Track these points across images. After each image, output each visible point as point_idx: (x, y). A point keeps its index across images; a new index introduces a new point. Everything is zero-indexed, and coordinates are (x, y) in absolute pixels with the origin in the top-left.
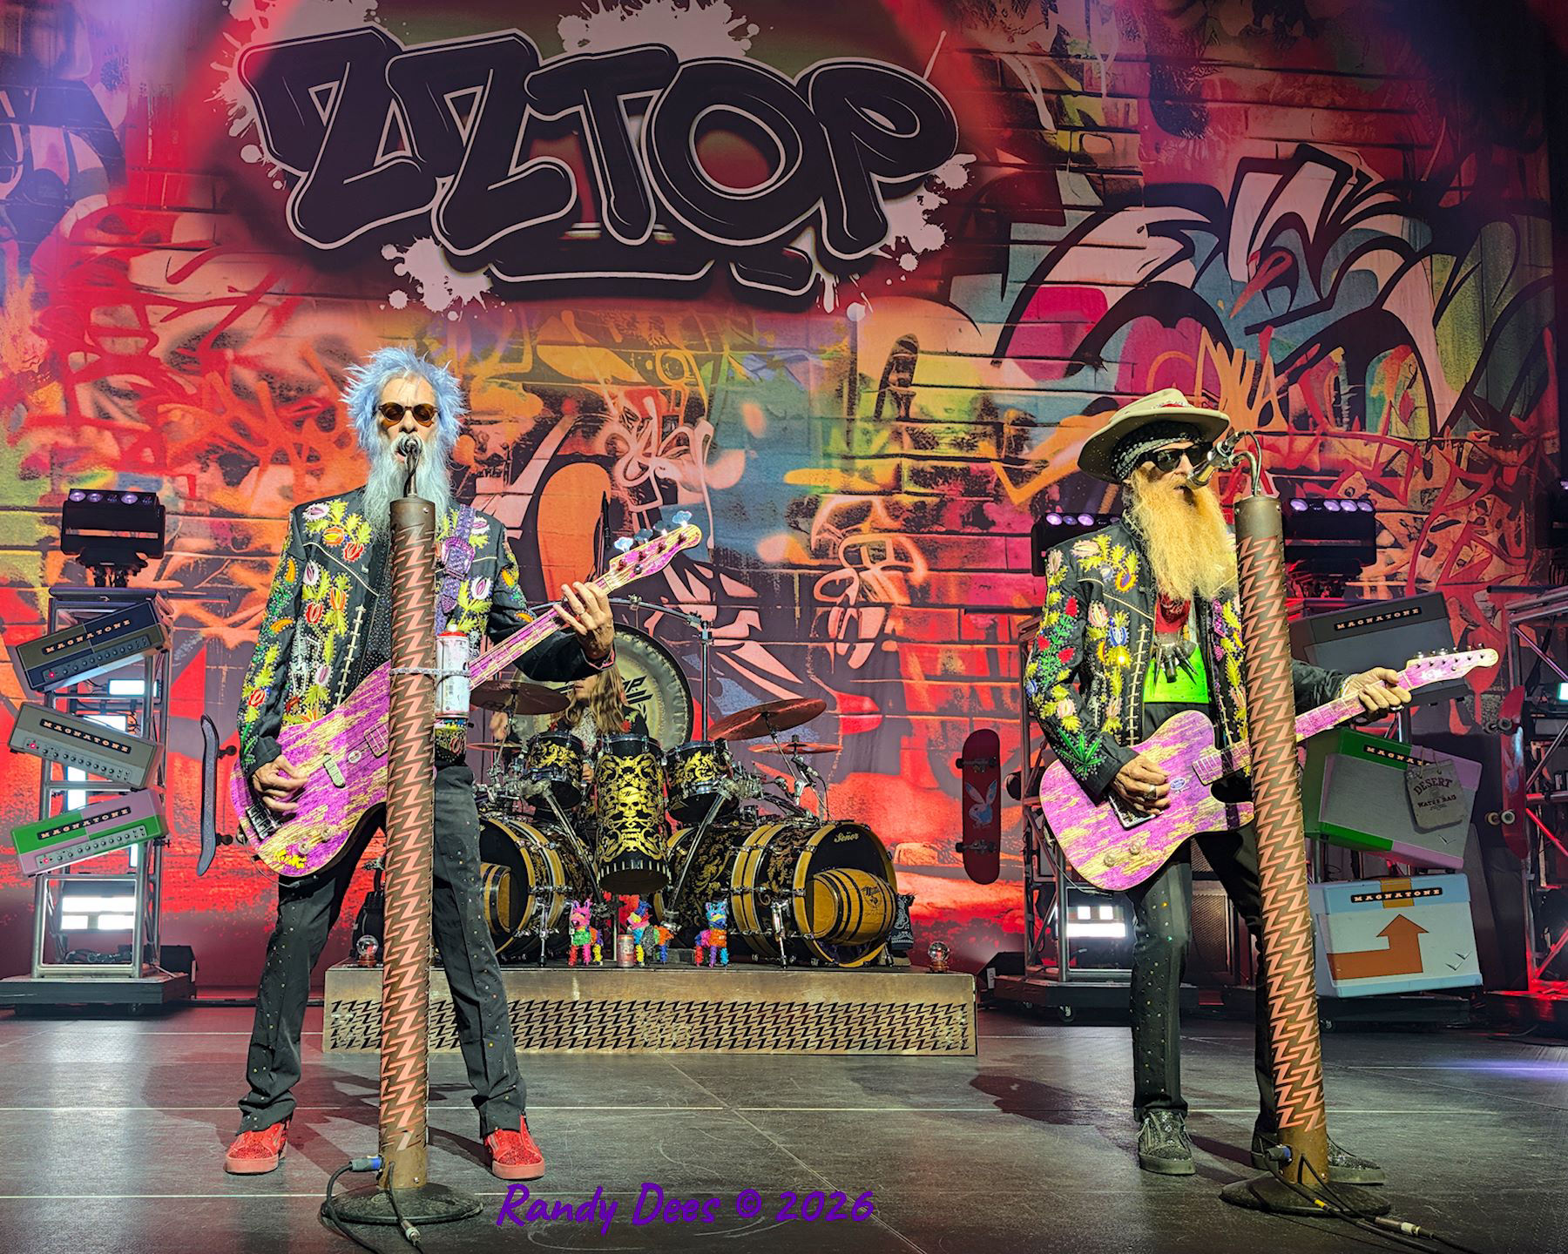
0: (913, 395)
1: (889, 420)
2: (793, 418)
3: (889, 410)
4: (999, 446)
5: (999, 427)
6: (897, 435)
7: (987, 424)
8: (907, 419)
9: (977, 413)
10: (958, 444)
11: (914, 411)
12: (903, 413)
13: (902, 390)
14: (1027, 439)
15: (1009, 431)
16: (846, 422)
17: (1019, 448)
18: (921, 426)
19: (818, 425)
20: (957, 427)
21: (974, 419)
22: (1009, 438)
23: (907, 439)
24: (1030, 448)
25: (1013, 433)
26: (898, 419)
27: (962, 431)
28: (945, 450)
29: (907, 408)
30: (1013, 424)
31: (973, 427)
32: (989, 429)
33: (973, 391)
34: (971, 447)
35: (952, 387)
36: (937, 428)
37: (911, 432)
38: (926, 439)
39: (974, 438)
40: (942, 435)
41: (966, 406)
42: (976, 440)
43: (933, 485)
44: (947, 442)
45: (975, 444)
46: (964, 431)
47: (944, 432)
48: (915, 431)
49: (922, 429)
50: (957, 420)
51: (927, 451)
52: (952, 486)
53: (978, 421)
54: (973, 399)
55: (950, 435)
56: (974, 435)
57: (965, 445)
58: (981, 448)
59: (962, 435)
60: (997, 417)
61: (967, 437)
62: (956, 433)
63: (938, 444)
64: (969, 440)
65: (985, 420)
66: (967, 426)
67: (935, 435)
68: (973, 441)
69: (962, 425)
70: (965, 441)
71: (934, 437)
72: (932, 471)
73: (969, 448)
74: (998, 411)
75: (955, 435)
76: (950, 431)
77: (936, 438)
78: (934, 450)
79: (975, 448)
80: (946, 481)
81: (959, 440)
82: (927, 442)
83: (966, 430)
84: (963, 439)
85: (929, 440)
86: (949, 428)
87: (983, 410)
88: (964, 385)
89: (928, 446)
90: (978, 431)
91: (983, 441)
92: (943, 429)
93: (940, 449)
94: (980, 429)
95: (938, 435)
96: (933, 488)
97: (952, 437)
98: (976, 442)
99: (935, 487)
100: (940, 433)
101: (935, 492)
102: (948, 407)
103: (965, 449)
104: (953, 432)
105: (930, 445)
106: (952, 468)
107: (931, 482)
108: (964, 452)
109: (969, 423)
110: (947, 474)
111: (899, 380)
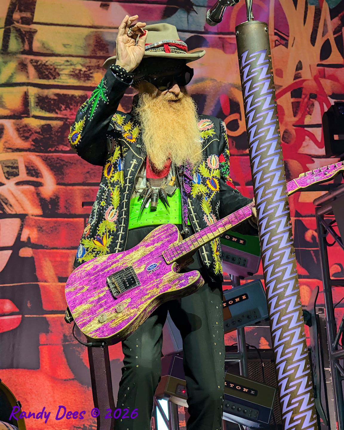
0: (35, 32)
1: (15, 54)
3: (14, 45)
6: (23, 67)
7: (99, 58)
8: (30, 52)
9: (91, 48)
10: (76, 75)
11: (36, 46)
12: (27, 47)
13: (24, 27)
18: (43, 59)
20: (74, 60)
21: (88, 54)
23: (31, 70)
26: (24, 52)
27: (79, 64)
28: (65, 79)
29: (31, 43)
31: (88, 60)
33: (87, 29)
34: (88, 77)
35: (68, 25)
36: (57, 61)
37: (35, 64)
38: (49, 71)
39: (90, 70)
40: (62, 67)
41: (82, 43)
42: (91, 71)
43: (57, 110)
44: (67, 73)
45: (91, 75)
46: (80, 64)
47: (63, 64)
48: (39, 63)
49: (44, 62)
50: (74, 54)
51: (50, 81)
52: (73, 111)
53: (92, 55)
54: (87, 36)
55: (69, 67)
56: (89, 68)
57: (82, 76)
58: (95, 79)
59: (79, 67)
60: (107, 52)
61: (84, 69)
62: (74, 65)
63: (59, 75)
64: (85, 71)
65: (98, 55)
66: (83, 59)
67: (56, 67)
68: (88, 72)
69: (79, 59)
70: (82, 72)
71: (55, 69)
72: (56, 98)
73: (86, 78)
74: (109, 47)
75: (73, 67)
76: (69, 64)
77: (57, 70)
78: (56, 80)
79: (91, 78)
80: (67, 107)
81: (77, 72)
82: (50, 73)
83: (82, 63)
84: (80, 70)
85: (51, 71)
86: (68, 61)
87: (96, 46)
88: (79, 24)
89: (50, 76)
90: (93, 64)
91: (97, 72)
92: (63, 62)
93: (61, 79)
94: (94, 62)
95: (59, 67)
96: (57, 113)
97: (71, 68)
98: (91, 73)
99: (59, 112)
100: (60, 65)
101: (59, 116)
102: (66, 43)
103: (83, 79)
104: (71, 65)
105: (52, 75)
106: (73, 96)
107: (55, 108)
108: (82, 81)
109: (85, 57)
110: (69, 101)
111: (22, 18)
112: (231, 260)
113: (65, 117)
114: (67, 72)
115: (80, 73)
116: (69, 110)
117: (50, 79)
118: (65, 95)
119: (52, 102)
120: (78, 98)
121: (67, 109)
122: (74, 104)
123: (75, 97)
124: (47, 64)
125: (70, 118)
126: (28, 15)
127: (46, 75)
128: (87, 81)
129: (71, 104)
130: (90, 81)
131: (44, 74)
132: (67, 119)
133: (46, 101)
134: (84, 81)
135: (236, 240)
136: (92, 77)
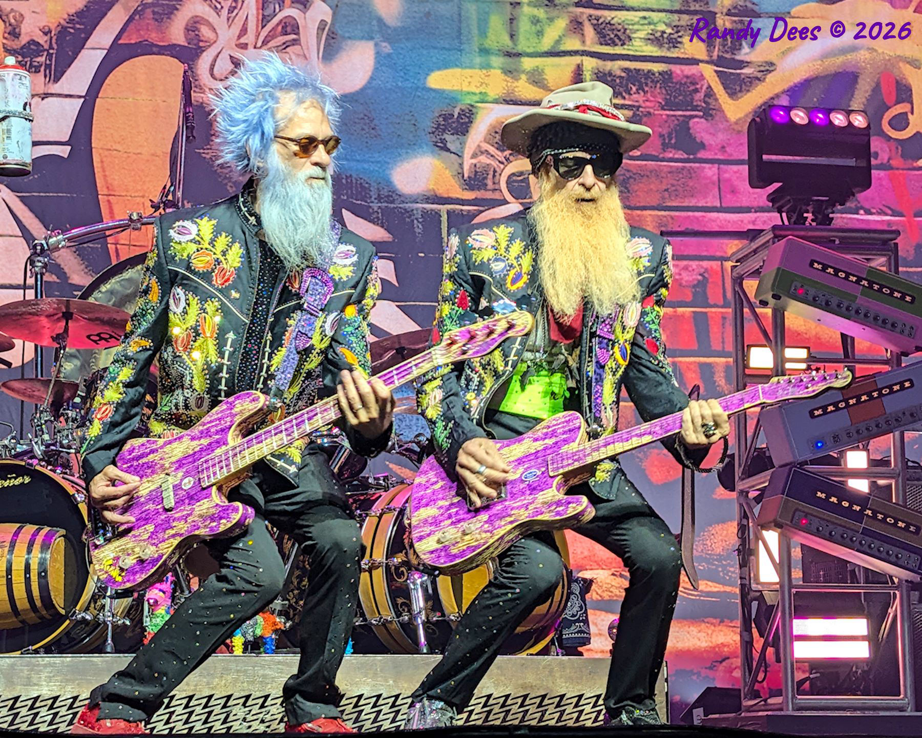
1: (565, 6)
4: (710, 43)
5: (709, 18)
6: (577, 25)
7: (694, 13)
8: (589, 3)
10: (656, 40)
15: (724, 22)
16: (509, 7)
17: (736, 47)
18: (608, 15)
19: (471, 10)
20: (655, 16)
21: (677, 6)
23: (590, 31)
25: (729, 25)
26: (578, 5)
27: (661, 23)
28: (639, 47)
30: (729, 14)
31: (676, 17)
34: (674, 43)
36: (629, 18)
37: (595, 22)
38: (615, 32)
39: (677, 32)
40: (636, 27)
42: (680, 34)
43: (624, 94)
44: (642, 36)
45: (679, 40)
46: (664, 22)
47: (638, 23)
48: (601, 21)
49: (609, 18)
50: (655, 7)
51: (616, 48)
52: (649, 95)
53: (683, 8)
55: (646, 27)
56: (677, 28)
57: (665, 40)
58: (686, 46)
59: (662, 27)
60: (707, 3)
61: (669, 31)
62: (655, 24)
63: (630, 39)
64: (670, 34)
65: (692, 8)
66: (669, 15)
67: (626, 27)
68: (676, 36)
69: (663, 15)
70: (665, 36)
71: (626, 29)
72: (623, 74)
73: (671, 45)
75: (652, 27)
76: (646, 22)
77: (628, 31)
78: (625, 47)
79: (678, 45)
80: (640, 88)
81: (658, 34)
82: (616, 35)
83: (667, 21)
84: (664, 32)
85: (619, 33)
86: (645, 18)
89: (617, 41)
90: (683, 23)
92: (637, 19)
93: (633, 45)
94: (685, 19)
95: (631, 27)
96: (624, 98)
97: (649, 29)
98: (680, 37)
99: (627, 96)
100: (633, 25)
101: (627, 102)
103: (667, 46)
104: (650, 24)
105: (620, 39)
106: (649, 71)
107: (621, 89)
108: (665, 50)
109: (671, 12)
110: (643, 80)
112: (889, 326)
113: (636, 104)
114: (642, 34)
115: (662, 36)
116: (642, 94)
117: (616, 45)
118: (638, 71)
119: (618, 81)
120: (657, 75)
121: (640, 91)
122: (650, 84)
123: (653, 74)
124: (612, 22)
125: (643, 105)
127: (611, 39)
128: (672, 49)
129: (647, 85)
130: (677, 49)
131: (608, 37)
132: (639, 107)
133: (609, 79)
134: (669, 49)
135: (899, 295)
136: (680, 43)
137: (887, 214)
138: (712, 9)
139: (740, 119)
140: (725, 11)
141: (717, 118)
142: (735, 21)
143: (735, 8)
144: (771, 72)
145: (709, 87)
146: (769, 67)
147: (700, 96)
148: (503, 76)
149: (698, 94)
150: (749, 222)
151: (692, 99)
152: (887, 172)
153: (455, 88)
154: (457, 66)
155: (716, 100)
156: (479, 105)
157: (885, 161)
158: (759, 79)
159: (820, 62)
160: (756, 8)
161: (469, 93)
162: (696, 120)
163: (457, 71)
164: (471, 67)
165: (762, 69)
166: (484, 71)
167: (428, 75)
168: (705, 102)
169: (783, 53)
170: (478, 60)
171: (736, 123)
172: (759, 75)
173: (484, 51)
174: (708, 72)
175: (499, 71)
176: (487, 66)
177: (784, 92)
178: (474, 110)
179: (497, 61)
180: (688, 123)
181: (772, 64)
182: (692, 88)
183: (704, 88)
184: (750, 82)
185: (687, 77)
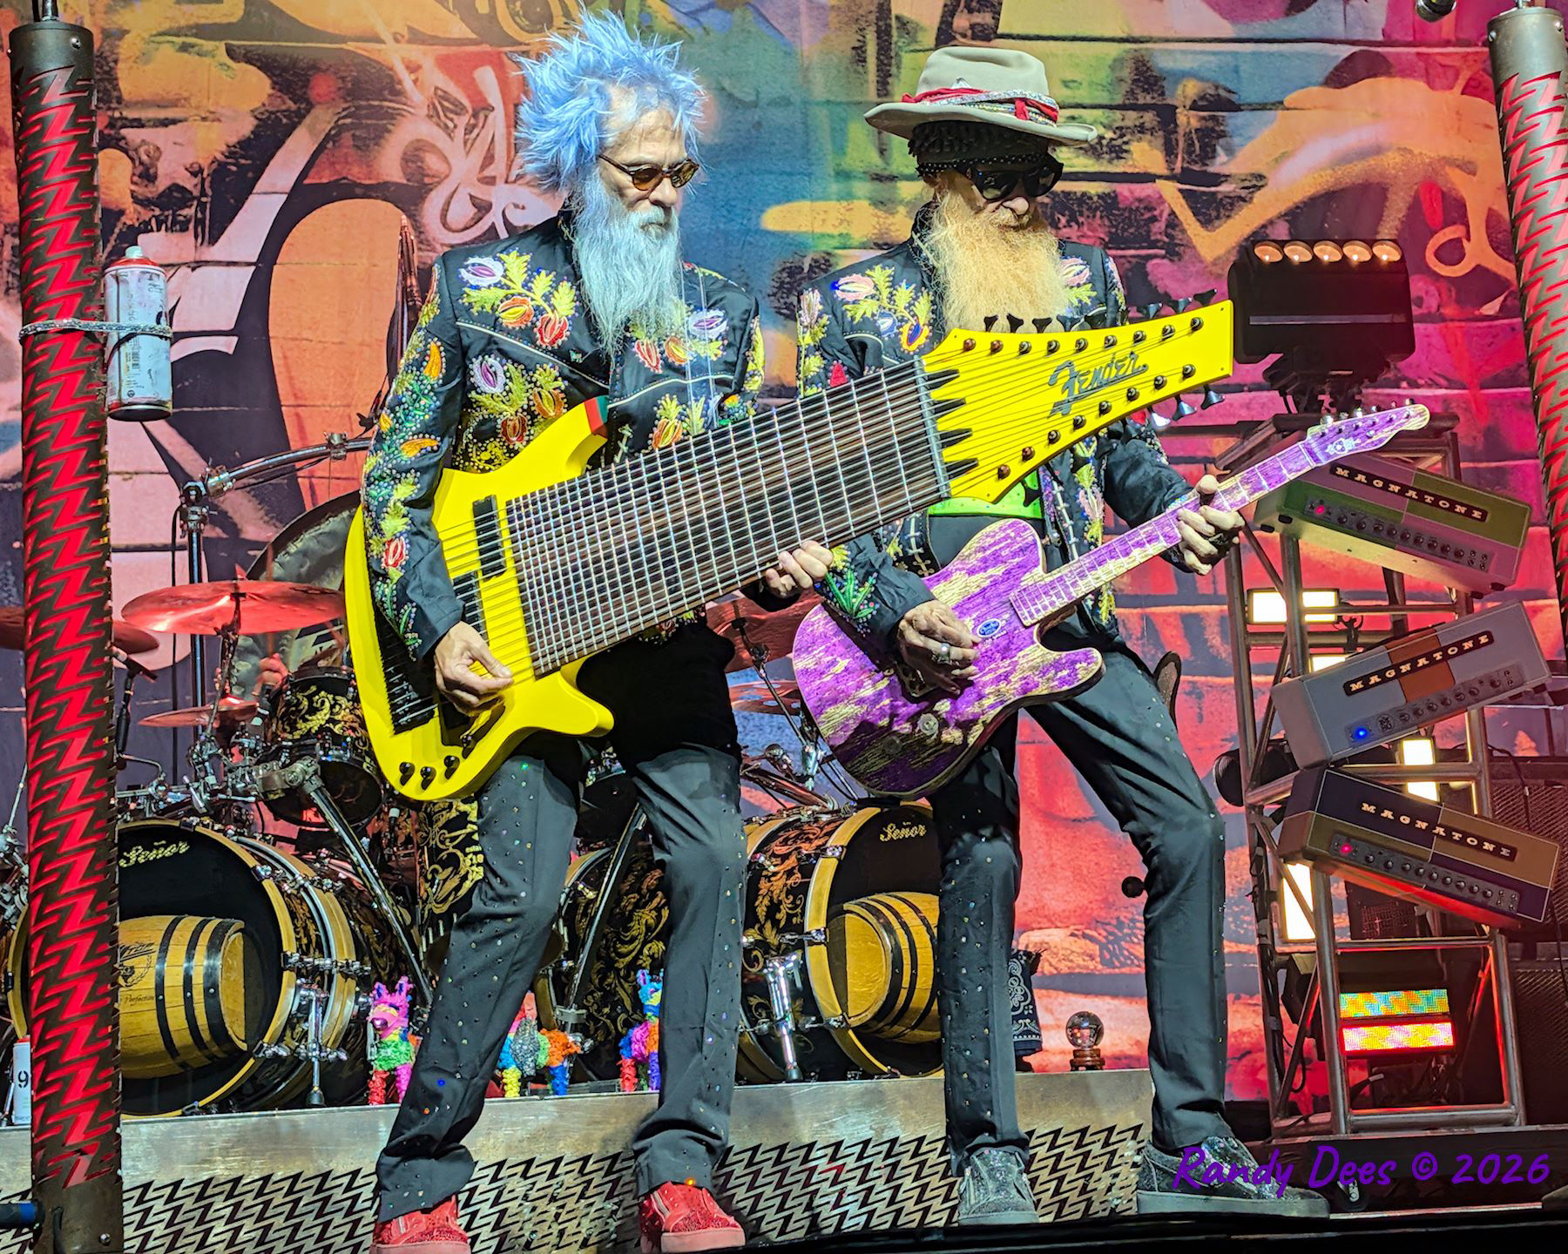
2: (774, 103)
4: (1169, 150)
5: (1167, 115)
7: (1145, 108)
9: (1125, 87)
14: (1222, 135)
15: (1187, 120)
17: (1208, 154)
19: (821, 116)
20: (1088, 115)
21: (1119, 100)
22: (1188, 135)
24: (1230, 151)
25: (1195, 123)
30: (1194, 107)
31: (1118, 114)
32: (1149, 118)
33: (1115, 45)
34: (1118, 152)
35: (1074, 39)
39: (1122, 136)
41: (1104, 75)
42: (1125, 139)
45: (1125, 147)
46: (1102, 123)
50: (1087, 101)
52: (1085, 228)
53: (1127, 102)
54: (1115, 60)
56: (1121, 131)
57: (1105, 149)
58: (1135, 156)
60: (1163, 94)
61: (1109, 135)
64: (1112, 139)
65: (1141, 101)
66: (1108, 112)
68: (1119, 142)
69: (1099, 112)
70: (1104, 142)
73: (1114, 155)
74: (1165, 84)
79: (1124, 155)
80: (1072, 219)
83: (1106, 121)
87: (1134, 81)
88: (1097, 34)
90: (1129, 123)
91: (1140, 140)
94: (1132, 117)
98: (1126, 143)
102: (1069, 77)
103: (1107, 156)
106: (1084, 194)
108: (1105, 162)
109: (1110, 107)
110: (1075, 207)
111: (972, 27)
112: (1451, 555)
115: (1100, 143)
116: (1076, 227)
118: (1067, 194)
120: (1095, 199)
121: (1073, 223)
122: (1086, 213)
123: (1090, 198)
126: (985, 18)
128: (1116, 161)
129: (1081, 214)
130: (1122, 161)
134: (1110, 161)
135: (1463, 510)
136: (1127, 151)
137: (1441, 387)
138: (1170, 101)
139: (1219, 258)
140: (1188, 103)
141: (1186, 258)
142: (1203, 118)
143: (1202, 98)
144: (1259, 188)
145: (1173, 213)
146: (1257, 182)
147: (1160, 226)
148: (872, 210)
149: (1157, 224)
150: (1242, 406)
151: (1149, 232)
152: (1437, 326)
153: (803, 229)
154: (804, 197)
155: (1183, 231)
156: (840, 252)
157: (1434, 310)
158: (1243, 200)
159: (1329, 172)
160: (1234, 98)
161: (823, 235)
162: (1155, 261)
163: (805, 205)
164: (826, 198)
165: (1247, 184)
166: (844, 203)
167: (762, 211)
168: (1167, 235)
169: (1276, 160)
170: (834, 187)
171: (1214, 263)
172: (1243, 193)
173: (844, 175)
174: (1170, 192)
175: (866, 203)
176: (849, 196)
177: (1280, 216)
178: (833, 260)
179: (863, 188)
180: (1144, 266)
181: (1261, 177)
182: (1147, 215)
183: (1165, 215)
184: (1232, 205)
185: (1140, 200)
